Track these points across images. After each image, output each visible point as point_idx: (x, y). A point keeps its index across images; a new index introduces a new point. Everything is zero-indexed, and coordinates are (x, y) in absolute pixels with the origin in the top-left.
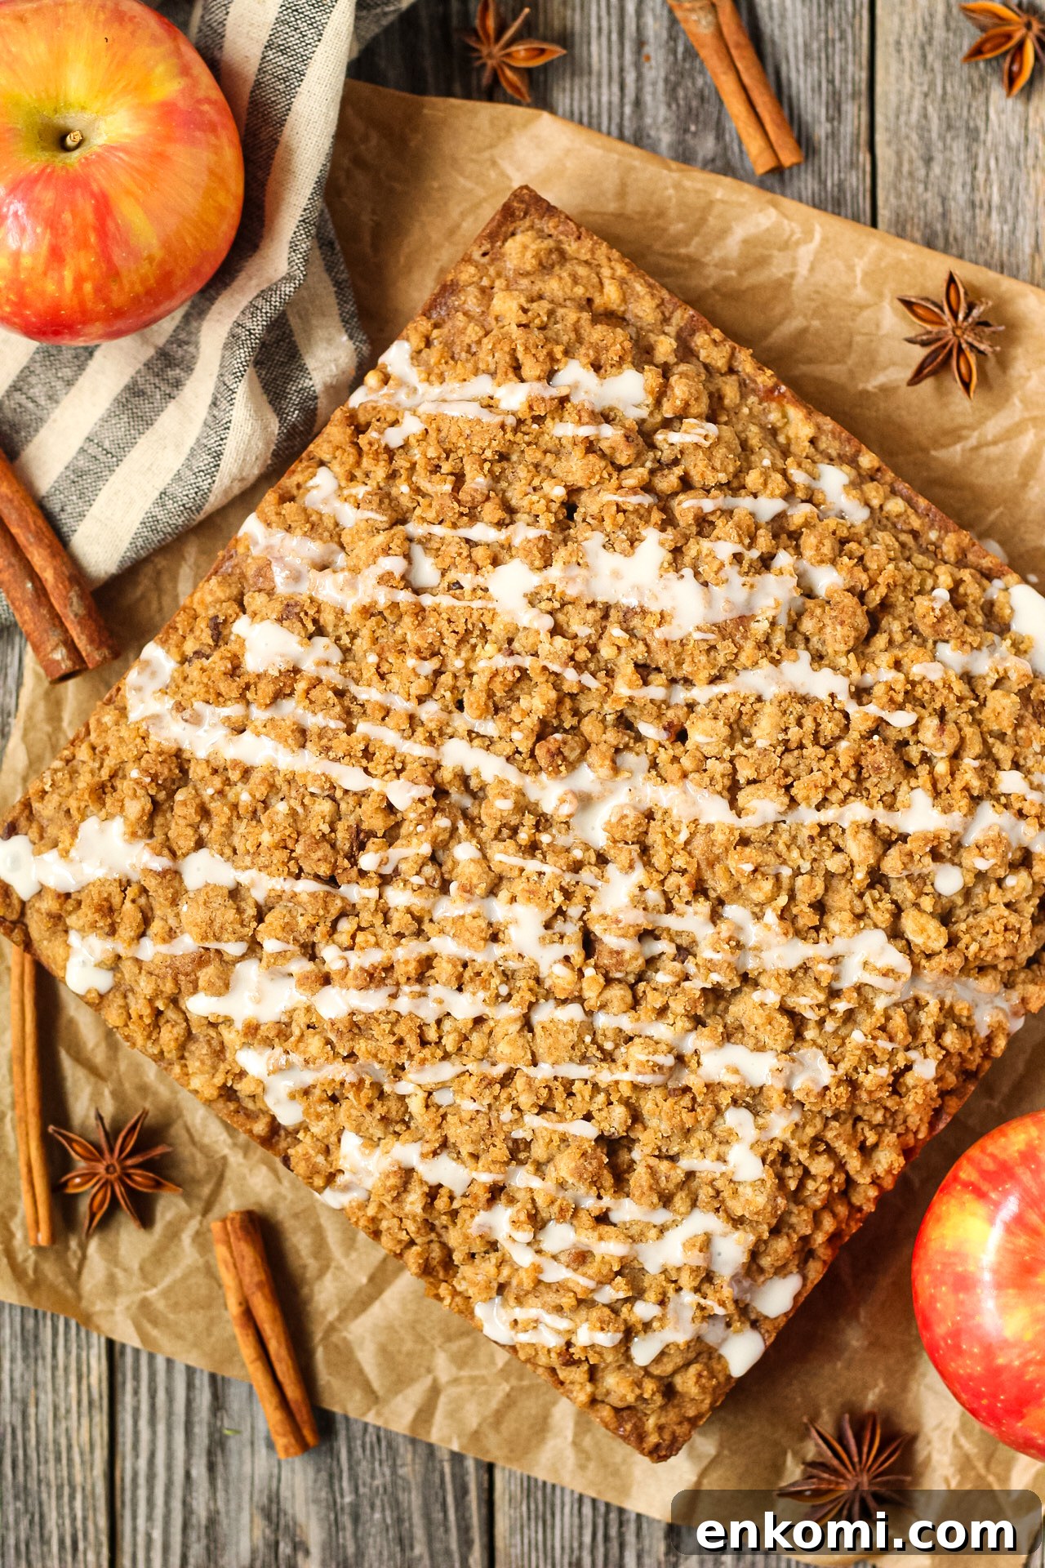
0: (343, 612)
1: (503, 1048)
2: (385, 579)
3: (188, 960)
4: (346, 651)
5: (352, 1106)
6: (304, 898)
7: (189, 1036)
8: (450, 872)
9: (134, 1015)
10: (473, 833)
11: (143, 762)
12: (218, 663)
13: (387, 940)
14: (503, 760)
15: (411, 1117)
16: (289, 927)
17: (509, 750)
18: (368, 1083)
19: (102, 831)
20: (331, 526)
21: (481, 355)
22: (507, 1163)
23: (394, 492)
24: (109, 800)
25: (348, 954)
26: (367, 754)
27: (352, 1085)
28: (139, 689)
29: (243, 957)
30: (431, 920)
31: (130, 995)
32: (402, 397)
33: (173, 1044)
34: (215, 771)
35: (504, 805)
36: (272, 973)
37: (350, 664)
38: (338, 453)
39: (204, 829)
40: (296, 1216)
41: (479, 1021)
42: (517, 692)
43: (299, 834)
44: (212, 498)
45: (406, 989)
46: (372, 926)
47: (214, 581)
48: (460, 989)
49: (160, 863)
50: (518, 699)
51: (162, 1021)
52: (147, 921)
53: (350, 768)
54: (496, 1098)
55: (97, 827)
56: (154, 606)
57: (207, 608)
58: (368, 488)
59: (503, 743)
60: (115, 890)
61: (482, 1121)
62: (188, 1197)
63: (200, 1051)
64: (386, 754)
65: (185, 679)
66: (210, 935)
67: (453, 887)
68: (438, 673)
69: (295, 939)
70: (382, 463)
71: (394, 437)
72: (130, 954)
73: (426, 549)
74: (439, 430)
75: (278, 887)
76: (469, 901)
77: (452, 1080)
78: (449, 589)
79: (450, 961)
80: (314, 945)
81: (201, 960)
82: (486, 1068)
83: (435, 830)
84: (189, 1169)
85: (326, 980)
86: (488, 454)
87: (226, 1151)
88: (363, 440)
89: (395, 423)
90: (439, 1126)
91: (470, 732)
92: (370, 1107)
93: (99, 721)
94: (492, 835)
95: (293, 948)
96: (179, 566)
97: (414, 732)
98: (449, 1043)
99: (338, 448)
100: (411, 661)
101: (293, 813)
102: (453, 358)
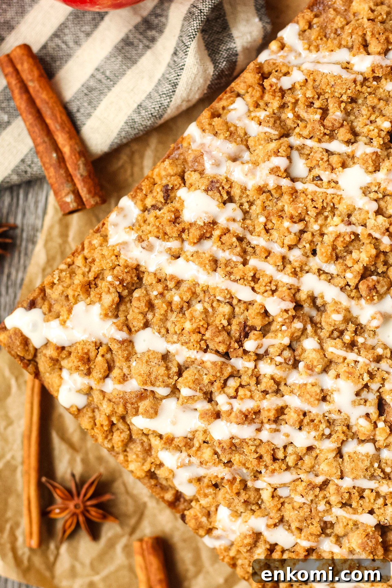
0: (246, 189)
1: (323, 467)
2: (274, 171)
3: (133, 395)
4: (246, 213)
5: (227, 492)
6: (208, 365)
7: (130, 439)
8: (300, 356)
9: (98, 423)
10: (316, 332)
11: (115, 272)
12: (166, 214)
13: (258, 395)
14: (338, 289)
15: (262, 502)
16: (197, 382)
17: (342, 283)
18: (238, 480)
19: (87, 311)
20: (242, 135)
21: (344, 36)
22: (319, 536)
23: (283, 116)
24: (92, 293)
25: (233, 401)
26: (255, 279)
27: (228, 481)
28: (116, 225)
29: (167, 397)
30: (285, 384)
31: (96, 410)
32: (292, 58)
33: (120, 444)
34: (159, 281)
35: (338, 318)
36: (184, 408)
37: (248, 222)
38: (250, 90)
39: (150, 316)
40: (185, 541)
41: (310, 449)
42: (351, 248)
43: (208, 325)
44: (169, 111)
45: (267, 426)
46: (249, 384)
47: (167, 162)
48: (300, 429)
49: (121, 335)
50: (351, 252)
51: (114, 429)
52: (110, 368)
53: (243, 287)
54: (316, 496)
55: (84, 308)
56: (129, 172)
57: (161, 179)
58: (267, 113)
59: (339, 279)
60: (92, 348)
61: (306, 509)
62: (122, 524)
63: (136, 448)
64: (267, 280)
65: (145, 221)
66: (149, 382)
67: (301, 365)
68: (302, 232)
69: (200, 389)
70: (277, 98)
71: (286, 83)
72: (98, 388)
73: (301, 154)
74: (314, 81)
75: (193, 357)
76: (310, 375)
77: (290, 483)
78: (313, 180)
79: (296, 411)
80: (211, 393)
81: (142, 396)
82: (311, 477)
83: (293, 329)
84: (123, 508)
85: (218, 415)
86: (344, 98)
87: (146, 499)
88: (266, 83)
89: (287, 74)
90: (279, 510)
91: (319, 270)
92: (238, 494)
93: (90, 243)
94: (328, 335)
95: (199, 394)
96: (145, 150)
97: (284, 267)
98: (291, 460)
99: (250, 86)
100: (287, 224)
101: (206, 311)
102: (325, 36)
